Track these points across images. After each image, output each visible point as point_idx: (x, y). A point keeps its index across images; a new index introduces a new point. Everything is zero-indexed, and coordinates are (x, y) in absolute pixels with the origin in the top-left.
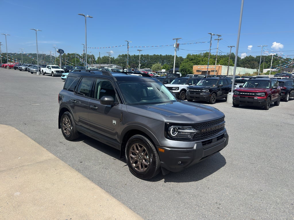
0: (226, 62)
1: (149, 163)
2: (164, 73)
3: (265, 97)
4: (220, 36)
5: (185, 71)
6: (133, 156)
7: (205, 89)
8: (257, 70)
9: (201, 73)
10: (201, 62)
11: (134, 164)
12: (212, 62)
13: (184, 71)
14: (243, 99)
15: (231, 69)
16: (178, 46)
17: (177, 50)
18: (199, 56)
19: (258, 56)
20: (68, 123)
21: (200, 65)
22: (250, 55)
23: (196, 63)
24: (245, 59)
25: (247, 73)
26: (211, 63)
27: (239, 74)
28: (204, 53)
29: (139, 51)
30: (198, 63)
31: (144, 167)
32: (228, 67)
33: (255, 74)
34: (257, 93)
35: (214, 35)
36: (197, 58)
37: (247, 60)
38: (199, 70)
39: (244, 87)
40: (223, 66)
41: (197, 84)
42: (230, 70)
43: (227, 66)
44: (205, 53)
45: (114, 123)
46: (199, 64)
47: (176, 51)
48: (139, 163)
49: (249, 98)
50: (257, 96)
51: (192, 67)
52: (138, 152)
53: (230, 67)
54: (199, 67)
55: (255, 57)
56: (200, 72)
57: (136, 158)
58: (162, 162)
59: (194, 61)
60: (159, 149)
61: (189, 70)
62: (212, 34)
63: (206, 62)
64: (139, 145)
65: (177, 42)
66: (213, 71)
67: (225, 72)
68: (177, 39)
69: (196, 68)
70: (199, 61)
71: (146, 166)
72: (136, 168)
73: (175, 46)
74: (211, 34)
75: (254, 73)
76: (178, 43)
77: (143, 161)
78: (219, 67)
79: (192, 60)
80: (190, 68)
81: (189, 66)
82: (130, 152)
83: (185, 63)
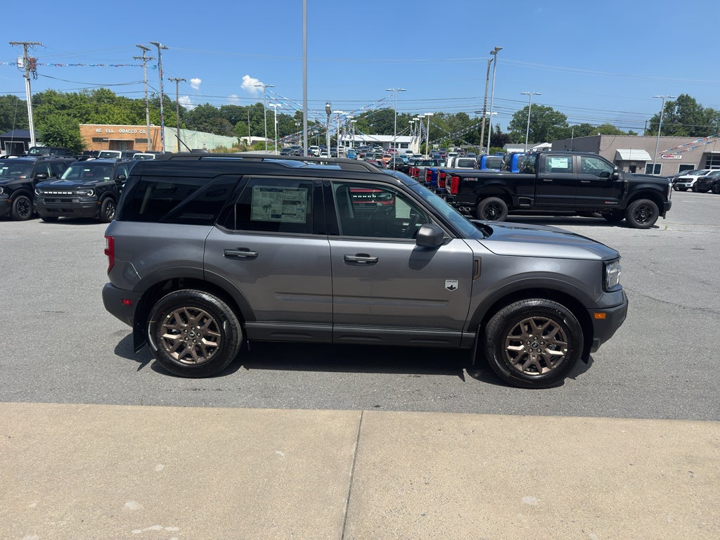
1: (566, 350)
4: (148, 50)
6: (517, 348)
8: (239, 140)
9: (108, 144)
10: (93, 114)
11: (519, 365)
12: (128, 117)
15: (184, 137)
16: (32, 65)
17: (31, 77)
18: (83, 99)
19: (224, 105)
21: (93, 123)
22: (208, 104)
23: (80, 117)
24: (196, 111)
25: (220, 145)
27: (205, 148)
28: (93, 91)
30: (85, 117)
31: (548, 361)
32: (178, 132)
33: (236, 149)
35: (165, 48)
36: (78, 103)
37: (203, 115)
38: (100, 137)
40: (165, 129)
42: (182, 139)
43: (176, 129)
44: (96, 90)
45: (451, 288)
46: (88, 120)
47: (29, 80)
48: (532, 358)
51: (77, 128)
52: (530, 336)
53: (181, 130)
54: (97, 130)
55: (219, 108)
56: (103, 143)
57: (525, 349)
59: (70, 111)
60: (595, 315)
61: (71, 136)
62: (161, 45)
63: (108, 117)
65: (26, 54)
66: (146, 141)
67: (173, 145)
68: (25, 44)
69: (88, 131)
70: (87, 113)
71: (555, 358)
72: (525, 372)
74: (158, 45)
75: (233, 146)
76: (31, 56)
77: (546, 351)
78: (157, 130)
79: (63, 107)
80: (72, 132)
81: (71, 126)
82: (507, 342)
83: (51, 117)
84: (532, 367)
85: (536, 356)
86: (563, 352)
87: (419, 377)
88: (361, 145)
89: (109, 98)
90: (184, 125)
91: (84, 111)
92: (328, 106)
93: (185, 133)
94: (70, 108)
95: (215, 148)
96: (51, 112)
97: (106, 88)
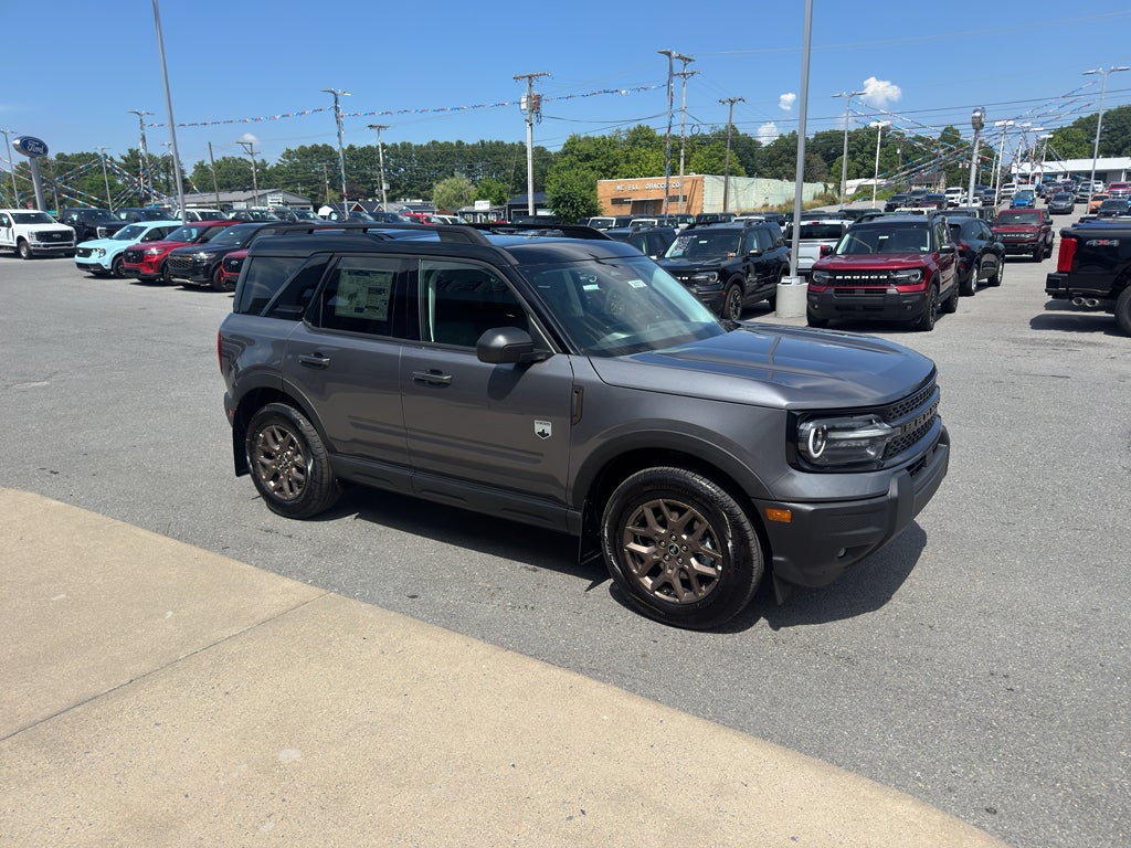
0: (715, 160)
1: (720, 568)
2: (486, 213)
3: (923, 286)
4: (690, 60)
5: (572, 205)
6: (643, 549)
7: (705, 270)
8: (826, 187)
9: (630, 207)
10: (623, 165)
11: (647, 578)
13: (566, 202)
14: (846, 298)
15: (735, 188)
16: (536, 105)
17: (534, 122)
18: (612, 144)
19: (820, 131)
20: (283, 450)
21: (621, 177)
22: (794, 132)
23: (606, 170)
24: (775, 146)
25: (791, 197)
26: (660, 169)
27: (766, 206)
28: (628, 131)
29: (375, 131)
30: (612, 170)
31: (694, 582)
32: (727, 179)
33: (819, 202)
34: (896, 271)
36: (605, 150)
37: (784, 151)
38: (621, 197)
39: (839, 252)
40: (708, 178)
41: (664, 253)
42: (732, 192)
43: (723, 178)
44: (632, 129)
45: (543, 434)
46: (614, 174)
47: (531, 125)
48: (669, 571)
49: (867, 291)
50: (896, 282)
51: (593, 187)
52: (663, 531)
53: (732, 179)
54: (619, 187)
55: (811, 137)
56: (624, 206)
57: (655, 553)
58: (781, 559)
59: (597, 163)
60: (769, 511)
61: (584, 199)
62: (674, 54)
63: (640, 167)
64: (666, 504)
65: (530, 91)
66: (675, 199)
67: (716, 202)
68: (530, 77)
69: (607, 189)
70: (616, 164)
71: (704, 579)
72: (657, 593)
73: (524, 106)
74: (669, 54)
75: (815, 198)
76: (536, 92)
77: (690, 564)
78: (695, 182)
79: (588, 158)
80: (586, 193)
81: (585, 184)
82: (627, 536)
83: (566, 174)
84: (667, 586)
85: (675, 569)
86: (716, 569)
87: (535, 570)
88: (1060, 180)
89: (647, 138)
90: (743, 170)
91: (611, 162)
92: (978, 114)
93: (740, 182)
94: (595, 158)
95: (782, 202)
96: (572, 165)
97: (644, 124)
